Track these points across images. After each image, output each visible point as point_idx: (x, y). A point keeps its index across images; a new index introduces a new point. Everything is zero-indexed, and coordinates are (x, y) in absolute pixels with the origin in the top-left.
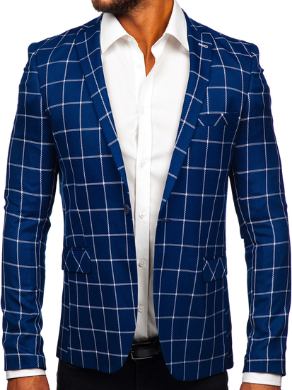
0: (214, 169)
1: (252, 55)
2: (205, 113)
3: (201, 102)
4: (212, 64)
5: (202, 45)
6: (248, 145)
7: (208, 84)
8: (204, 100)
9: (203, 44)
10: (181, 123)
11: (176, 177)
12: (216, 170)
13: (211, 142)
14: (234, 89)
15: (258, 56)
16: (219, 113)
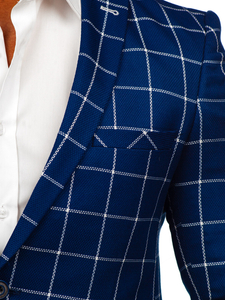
0: (124, 218)
1: (206, 30)
2: (109, 127)
3: (102, 110)
4: (124, 45)
5: (107, 10)
6: (200, 182)
7: (116, 81)
8: (107, 106)
9: (110, 7)
10: (59, 138)
11: (34, 223)
12: (128, 218)
13: (119, 173)
14: (167, 92)
15: (219, 33)
16: (139, 129)
